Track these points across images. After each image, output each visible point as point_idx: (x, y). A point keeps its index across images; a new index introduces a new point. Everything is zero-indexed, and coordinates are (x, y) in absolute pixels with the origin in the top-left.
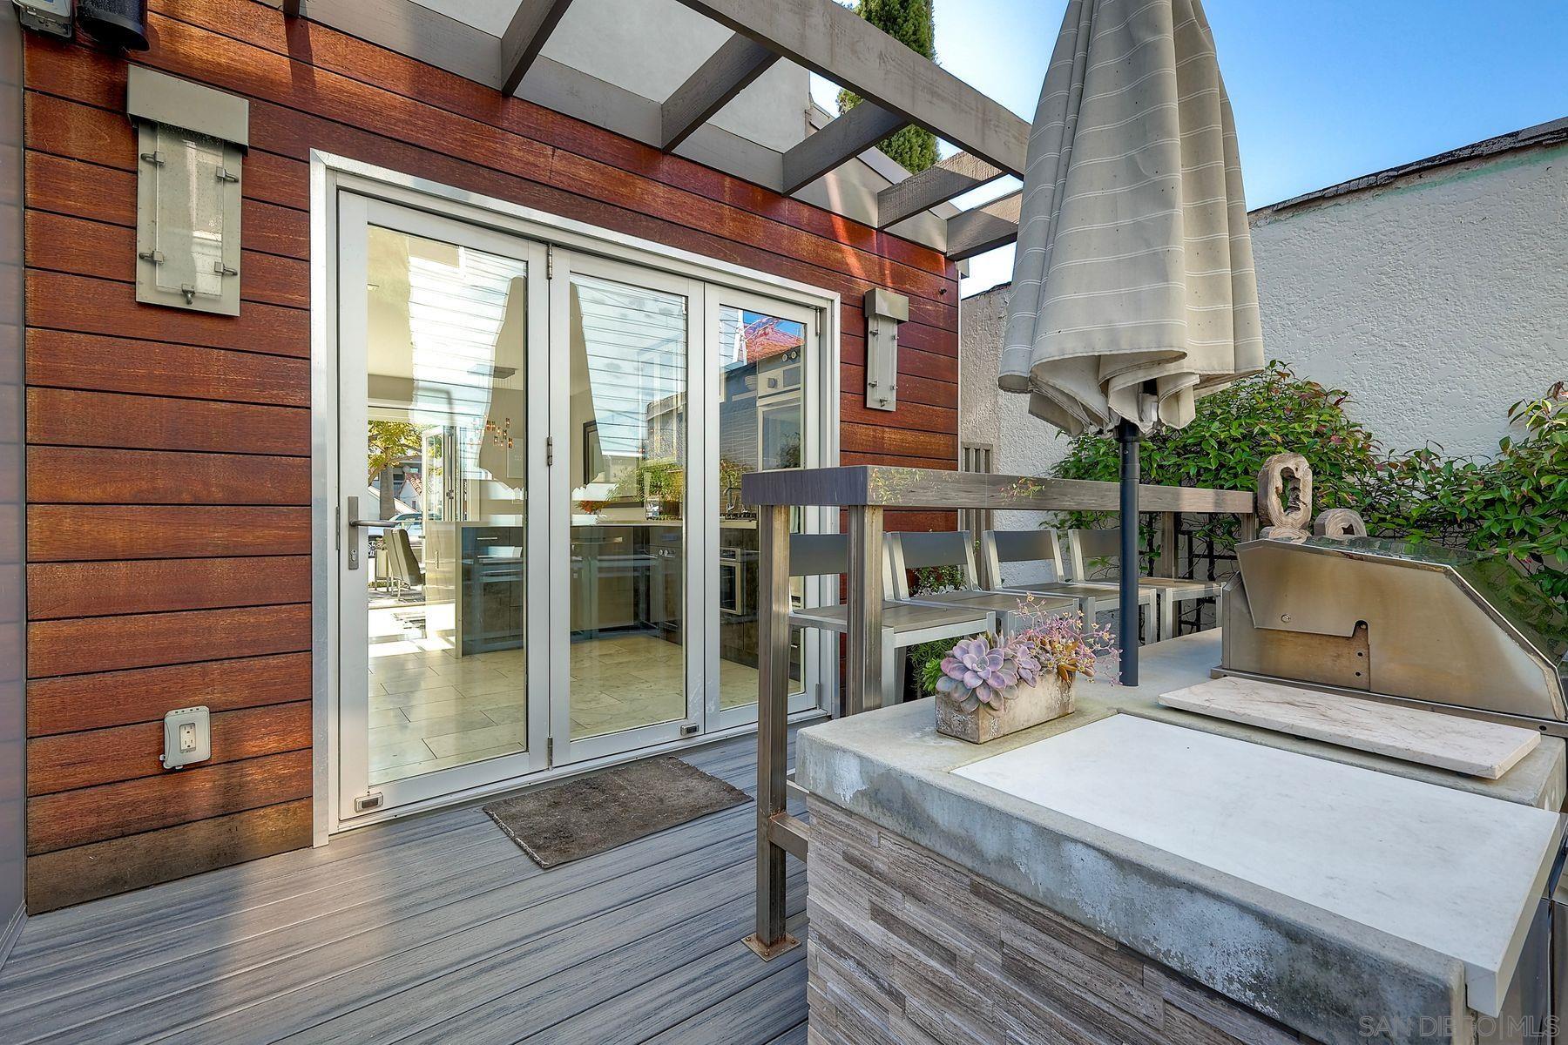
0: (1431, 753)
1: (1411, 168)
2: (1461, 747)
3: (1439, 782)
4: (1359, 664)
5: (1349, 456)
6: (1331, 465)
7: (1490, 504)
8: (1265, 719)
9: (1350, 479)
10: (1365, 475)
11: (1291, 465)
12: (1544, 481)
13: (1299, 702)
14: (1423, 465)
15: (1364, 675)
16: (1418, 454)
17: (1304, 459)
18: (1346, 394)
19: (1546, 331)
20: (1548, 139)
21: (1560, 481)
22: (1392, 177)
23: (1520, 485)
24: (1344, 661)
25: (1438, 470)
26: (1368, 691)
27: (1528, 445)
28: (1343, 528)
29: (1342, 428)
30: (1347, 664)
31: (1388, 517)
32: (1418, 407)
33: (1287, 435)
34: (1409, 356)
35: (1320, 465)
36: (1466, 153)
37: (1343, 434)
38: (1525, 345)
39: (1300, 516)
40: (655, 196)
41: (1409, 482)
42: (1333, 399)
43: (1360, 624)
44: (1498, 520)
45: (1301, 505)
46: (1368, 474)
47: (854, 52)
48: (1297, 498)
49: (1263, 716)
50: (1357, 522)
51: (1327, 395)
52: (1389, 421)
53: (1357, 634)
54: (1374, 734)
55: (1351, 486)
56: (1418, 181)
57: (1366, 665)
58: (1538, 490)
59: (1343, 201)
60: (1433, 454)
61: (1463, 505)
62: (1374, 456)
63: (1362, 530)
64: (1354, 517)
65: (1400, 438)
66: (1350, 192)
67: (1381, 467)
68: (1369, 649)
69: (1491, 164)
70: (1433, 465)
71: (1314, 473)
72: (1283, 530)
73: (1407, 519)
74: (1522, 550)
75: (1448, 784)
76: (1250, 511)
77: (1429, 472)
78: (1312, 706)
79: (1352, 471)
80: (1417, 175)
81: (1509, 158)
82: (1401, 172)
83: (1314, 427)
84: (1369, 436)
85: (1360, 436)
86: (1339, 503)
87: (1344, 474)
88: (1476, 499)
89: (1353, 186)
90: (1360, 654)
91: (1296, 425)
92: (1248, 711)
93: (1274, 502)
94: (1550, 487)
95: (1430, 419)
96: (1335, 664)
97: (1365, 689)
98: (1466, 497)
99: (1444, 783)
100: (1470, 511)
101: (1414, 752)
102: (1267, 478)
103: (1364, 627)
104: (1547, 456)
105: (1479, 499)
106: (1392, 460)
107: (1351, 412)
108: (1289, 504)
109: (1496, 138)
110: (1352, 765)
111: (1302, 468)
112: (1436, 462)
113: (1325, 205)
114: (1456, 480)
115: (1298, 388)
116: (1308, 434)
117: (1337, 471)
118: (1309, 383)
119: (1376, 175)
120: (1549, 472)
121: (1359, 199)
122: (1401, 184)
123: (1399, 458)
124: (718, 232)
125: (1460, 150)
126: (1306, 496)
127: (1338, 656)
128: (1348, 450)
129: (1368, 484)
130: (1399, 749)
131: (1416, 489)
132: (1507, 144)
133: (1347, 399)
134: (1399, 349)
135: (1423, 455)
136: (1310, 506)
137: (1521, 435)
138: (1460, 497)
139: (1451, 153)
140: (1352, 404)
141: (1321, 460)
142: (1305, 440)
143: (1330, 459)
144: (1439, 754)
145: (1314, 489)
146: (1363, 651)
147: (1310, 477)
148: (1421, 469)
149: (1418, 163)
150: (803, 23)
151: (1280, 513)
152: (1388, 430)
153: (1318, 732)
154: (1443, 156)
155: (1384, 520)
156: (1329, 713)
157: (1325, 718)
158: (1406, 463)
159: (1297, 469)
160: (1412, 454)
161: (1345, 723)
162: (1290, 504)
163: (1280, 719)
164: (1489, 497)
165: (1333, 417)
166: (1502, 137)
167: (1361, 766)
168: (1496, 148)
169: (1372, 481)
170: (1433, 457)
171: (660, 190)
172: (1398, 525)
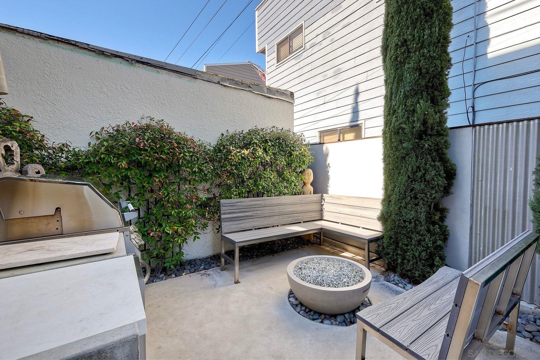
0: (95, 250)
1: (54, 38)
2: (102, 245)
3: (99, 260)
4: (58, 225)
5: (35, 143)
6: (28, 146)
7: (87, 163)
8: (20, 262)
9: (36, 152)
10: (42, 151)
11: (9, 144)
12: (102, 156)
13: (34, 248)
14: (65, 148)
15: (60, 229)
16: (63, 145)
17: (15, 142)
18: (32, 117)
19: (99, 111)
20: (97, 51)
21: (106, 157)
22: (48, 38)
23: (96, 157)
24: (51, 225)
25: (70, 151)
26: (62, 234)
27: (96, 145)
28: (36, 172)
29: (31, 131)
30: (53, 226)
31: (53, 167)
32: (61, 128)
33: (4, 131)
34: (57, 109)
35: (23, 145)
36: (74, 43)
37: (32, 134)
38: (94, 114)
39: (14, 167)
41: (60, 154)
42: (26, 119)
43: (57, 209)
44: (90, 168)
45: (15, 162)
46: (44, 151)
48: (13, 159)
49: (19, 261)
50: (41, 169)
51: (23, 116)
52: (50, 131)
53: (56, 213)
54: (73, 251)
55: (37, 155)
56: (57, 44)
57: (60, 225)
58: (100, 159)
60: (69, 145)
61: (79, 164)
62: (46, 144)
63: (43, 172)
64: (40, 167)
65: (55, 138)
66: (28, 34)
67: (49, 148)
68: (61, 218)
69: (81, 51)
70: (69, 149)
71: (21, 149)
72: (7, 173)
73: (60, 168)
74: (97, 177)
75: (102, 259)
77: (67, 151)
78: (42, 248)
79: (37, 149)
80: (57, 42)
82: (50, 37)
83: (18, 129)
84: (43, 136)
85: (39, 135)
86: (33, 162)
87: (34, 150)
88: (83, 161)
89: (31, 33)
90: (58, 221)
91: (9, 127)
92: (9, 262)
94: (104, 158)
95: (65, 133)
96: (47, 227)
97: (60, 235)
98: (80, 161)
99: (101, 259)
100: (82, 165)
101: (89, 252)
103: (59, 210)
104: (103, 148)
105: (84, 161)
106: (54, 146)
107: (34, 125)
108: (8, 162)
109: (83, 43)
110: (67, 266)
111: (15, 146)
112: (69, 148)
113: (17, 34)
114: (76, 155)
115: (8, 110)
116: (15, 131)
117: (30, 148)
118: (13, 109)
119: (41, 33)
120: (103, 154)
121: (33, 39)
122: (51, 42)
123: (57, 145)
125: (72, 40)
126: (17, 158)
127: (48, 224)
128: (35, 141)
129: (44, 155)
130: (83, 253)
131: (62, 157)
132: (86, 47)
133: (32, 120)
134: (53, 105)
135: (65, 145)
136: (19, 163)
137: (94, 142)
138: (78, 161)
139: (68, 40)
140: (35, 122)
141: (23, 143)
142: (15, 134)
143: (27, 143)
144: (97, 250)
145: (21, 155)
146: (59, 219)
147: (19, 150)
148: (65, 150)
149: (57, 37)
151: (4, 165)
152: (50, 134)
153: (49, 258)
154: (66, 40)
155: (51, 169)
156: (51, 248)
157: (50, 251)
158: (60, 147)
159: (12, 146)
160: (61, 144)
161: (59, 250)
163: (29, 259)
164: (87, 161)
165: (27, 126)
166: (85, 43)
167: (70, 266)
168: (83, 46)
169: (46, 154)
170: (68, 146)
172: (57, 170)
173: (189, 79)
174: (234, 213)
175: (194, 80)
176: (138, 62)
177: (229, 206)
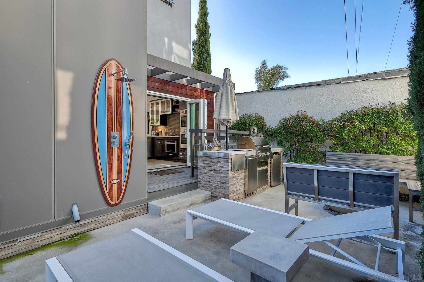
11: (254, 128)
18: (265, 118)
28: (260, 136)
35: (258, 128)
40: (169, 88)
42: (263, 119)
47: (199, 76)
50: (262, 135)
53: (245, 144)
59: (264, 92)
76: (249, 134)
81: (279, 90)
93: (252, 132)
96: (244, 147)
102: (251, 130)
107: (265, 121)
111: (256, 128)
124: (178, 92)
126: (256, 132)
150: (193, 74)
162: (254, 133)
165: (262, 121)
171: (170, 87)
173: (321, 87)
174: (334, 160)
175: (324, 86)
176: (297, 87)
177: (332, 156)
